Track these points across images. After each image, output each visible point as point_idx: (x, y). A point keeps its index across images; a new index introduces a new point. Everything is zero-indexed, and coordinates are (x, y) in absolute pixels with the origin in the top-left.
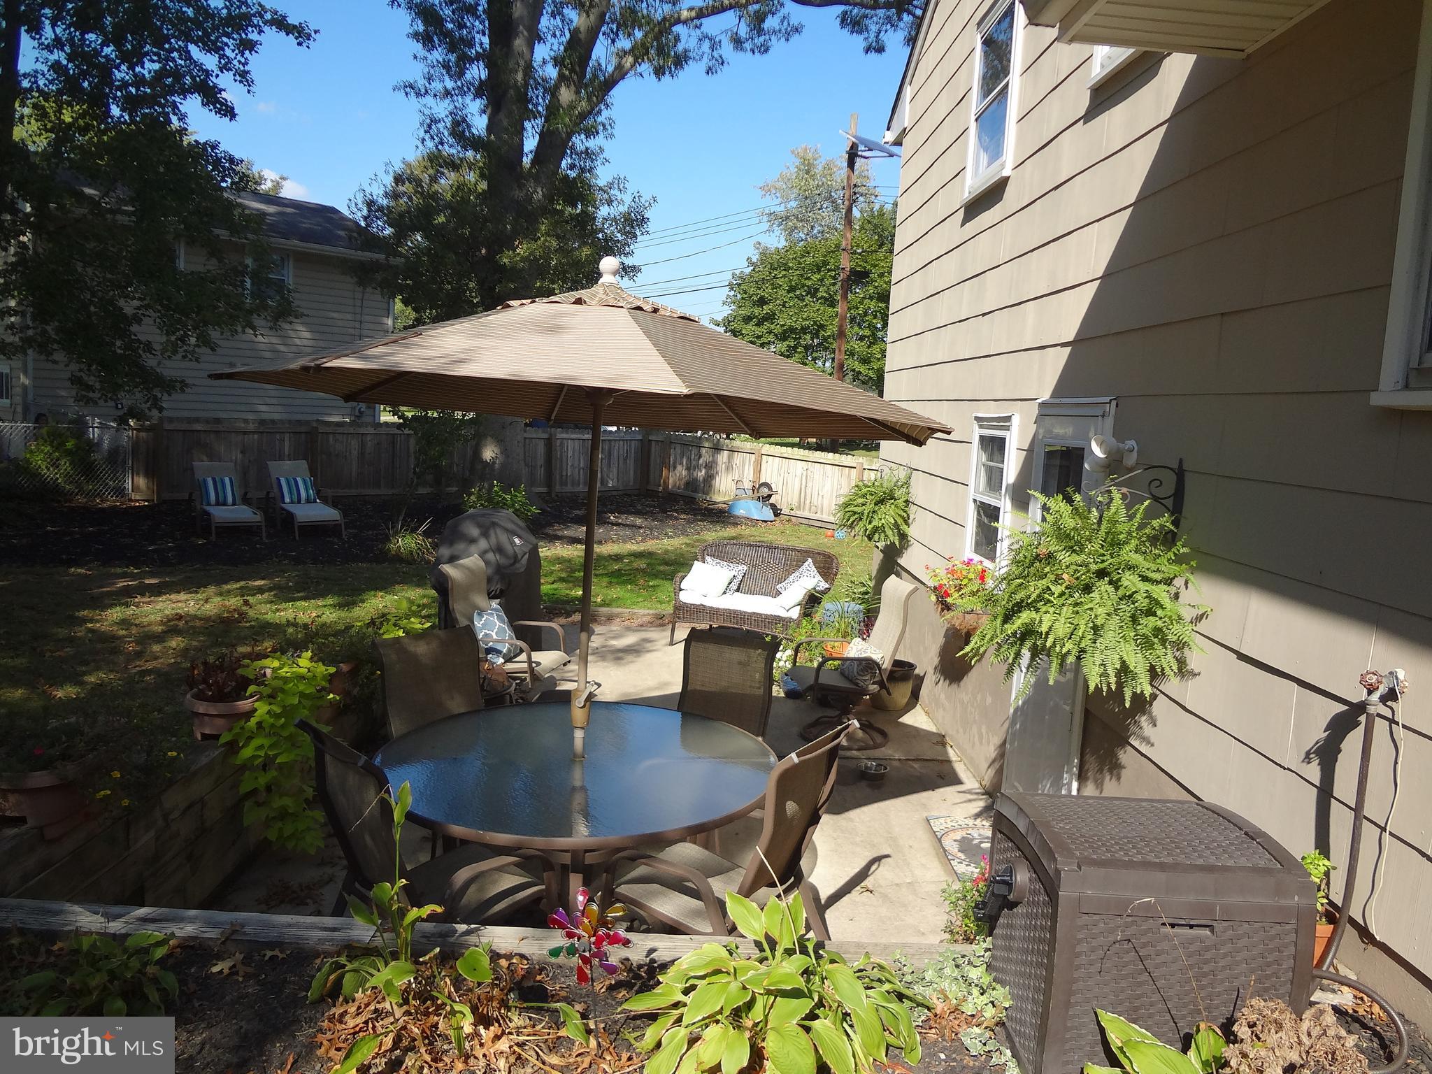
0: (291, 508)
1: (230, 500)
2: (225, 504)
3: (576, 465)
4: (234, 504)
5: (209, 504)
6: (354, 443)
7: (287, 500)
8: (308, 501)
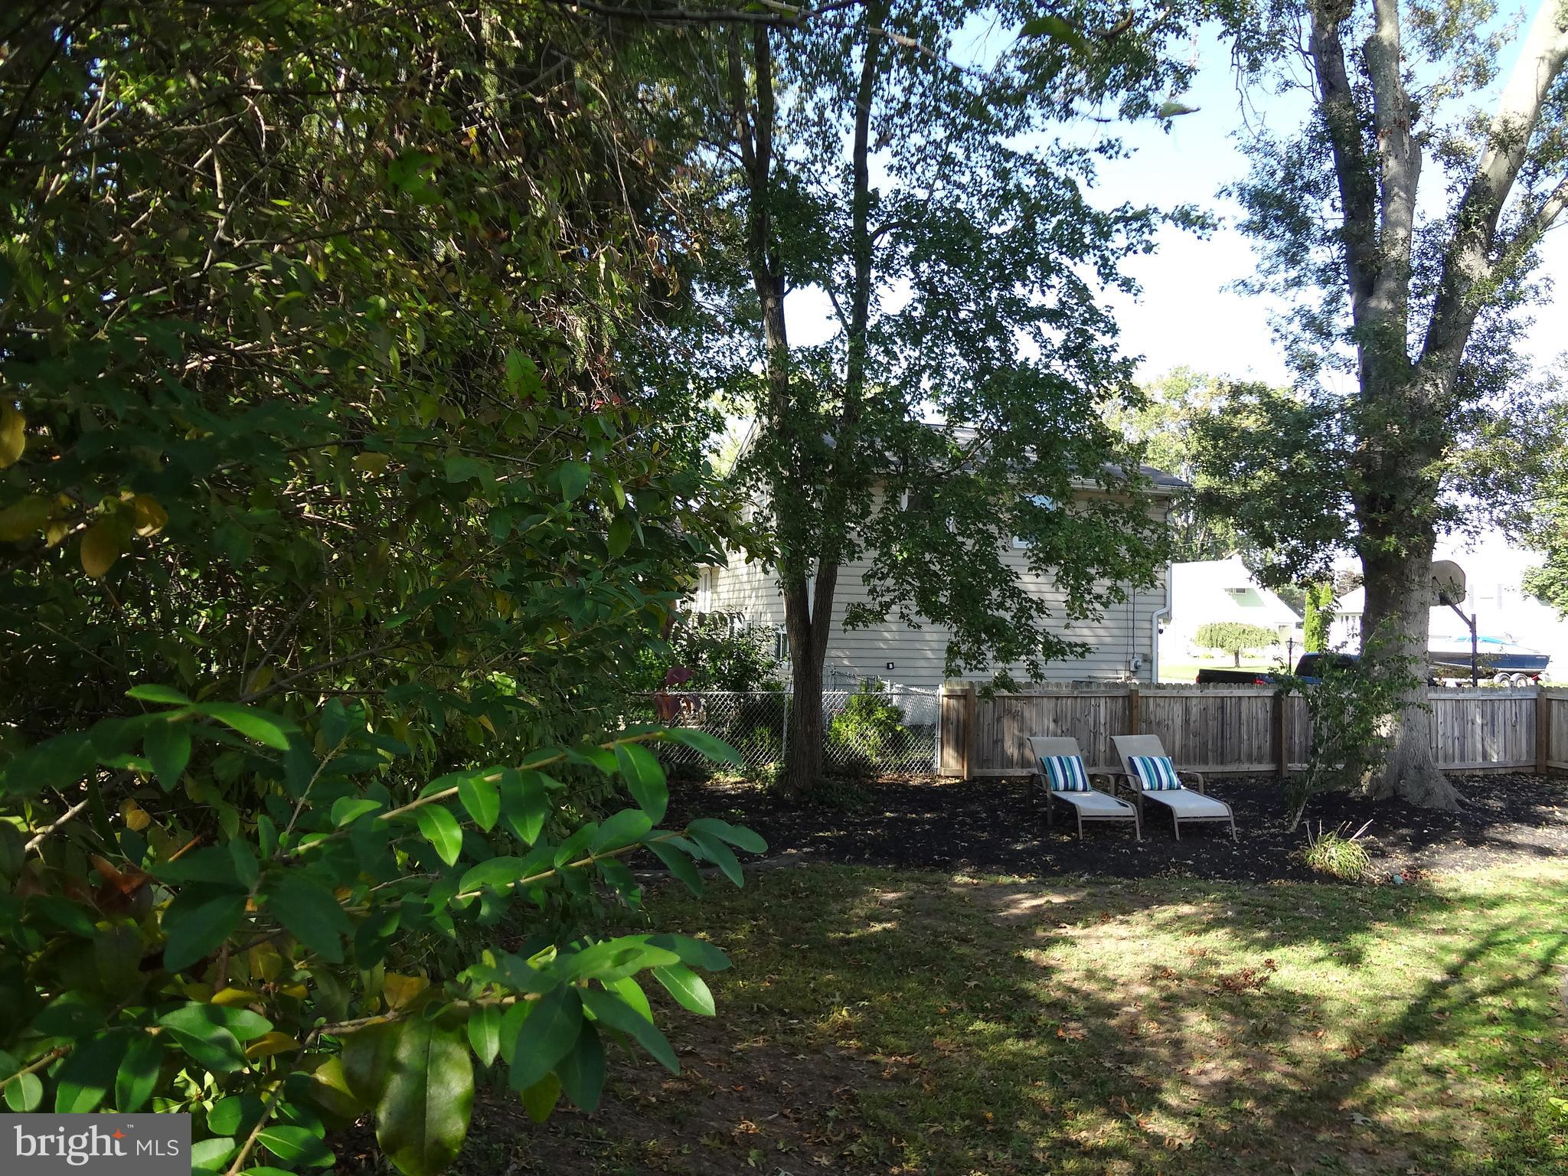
0: (1156, 795)
1: (1080, 786)
2: (1074, 789)
3: (1449, 734)
4: (1085, 790)
5: (1057, 790)
6: (1178, 710)
7: (1146, 786)
8: (1171, 787)
